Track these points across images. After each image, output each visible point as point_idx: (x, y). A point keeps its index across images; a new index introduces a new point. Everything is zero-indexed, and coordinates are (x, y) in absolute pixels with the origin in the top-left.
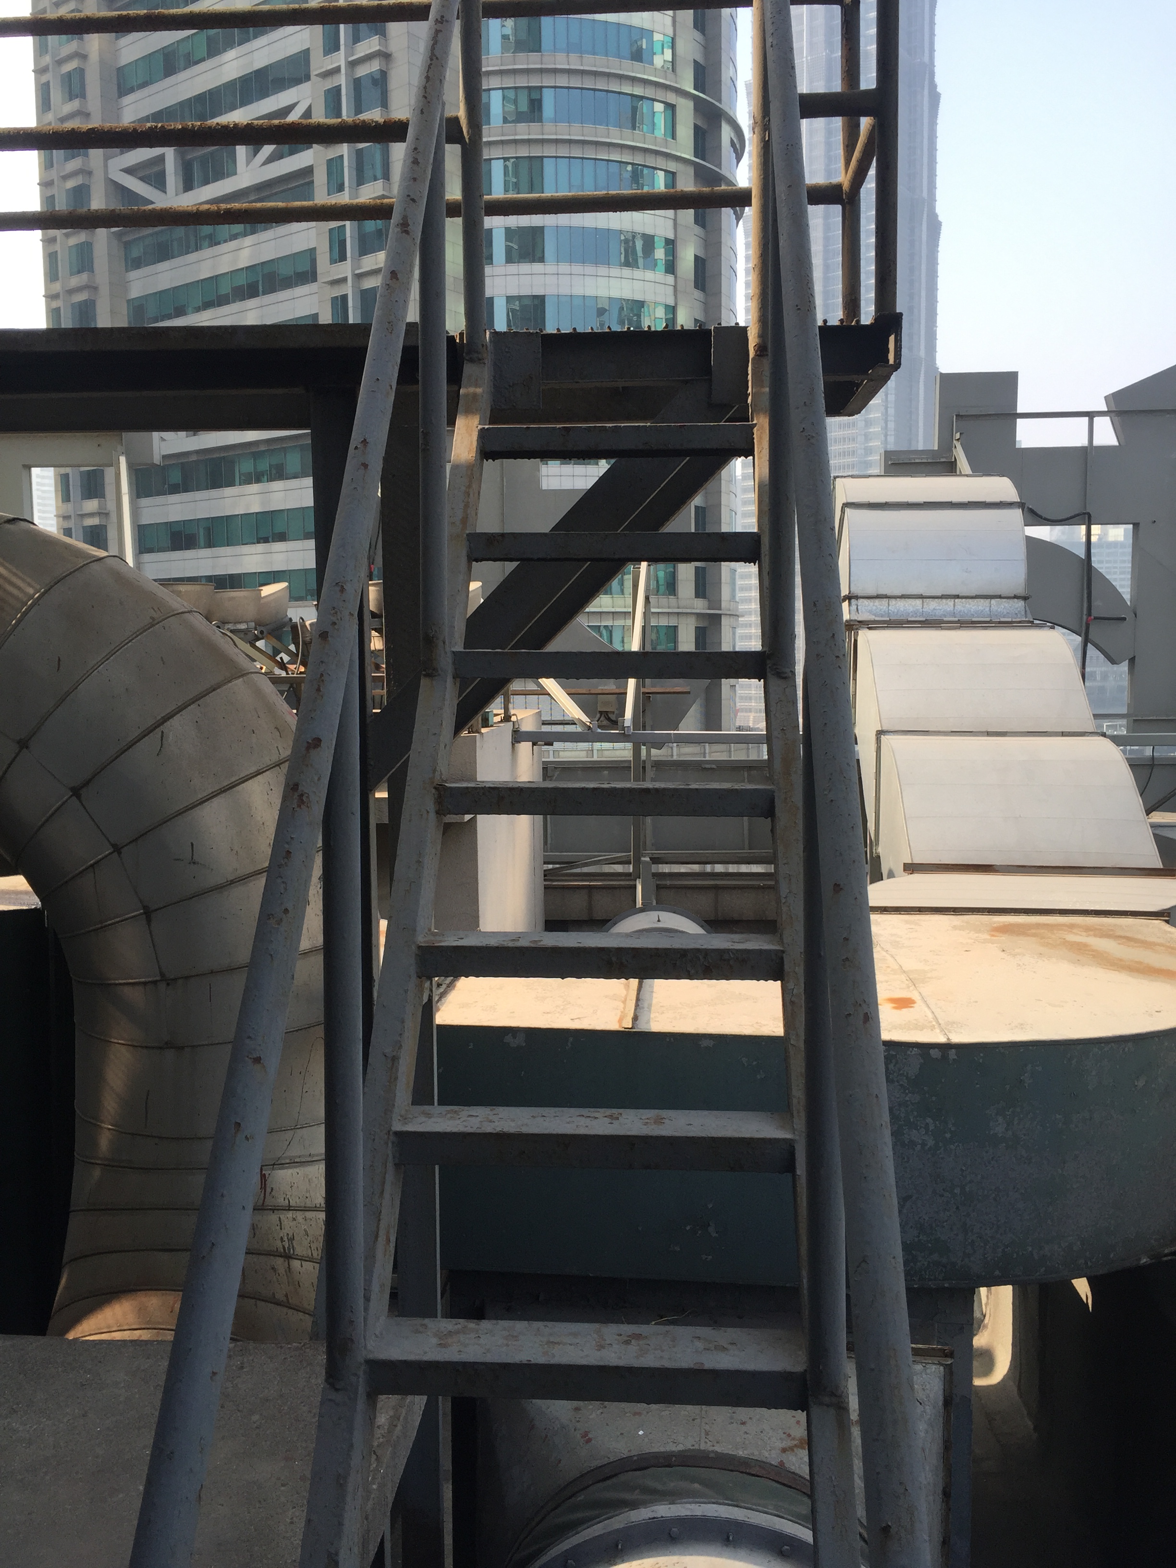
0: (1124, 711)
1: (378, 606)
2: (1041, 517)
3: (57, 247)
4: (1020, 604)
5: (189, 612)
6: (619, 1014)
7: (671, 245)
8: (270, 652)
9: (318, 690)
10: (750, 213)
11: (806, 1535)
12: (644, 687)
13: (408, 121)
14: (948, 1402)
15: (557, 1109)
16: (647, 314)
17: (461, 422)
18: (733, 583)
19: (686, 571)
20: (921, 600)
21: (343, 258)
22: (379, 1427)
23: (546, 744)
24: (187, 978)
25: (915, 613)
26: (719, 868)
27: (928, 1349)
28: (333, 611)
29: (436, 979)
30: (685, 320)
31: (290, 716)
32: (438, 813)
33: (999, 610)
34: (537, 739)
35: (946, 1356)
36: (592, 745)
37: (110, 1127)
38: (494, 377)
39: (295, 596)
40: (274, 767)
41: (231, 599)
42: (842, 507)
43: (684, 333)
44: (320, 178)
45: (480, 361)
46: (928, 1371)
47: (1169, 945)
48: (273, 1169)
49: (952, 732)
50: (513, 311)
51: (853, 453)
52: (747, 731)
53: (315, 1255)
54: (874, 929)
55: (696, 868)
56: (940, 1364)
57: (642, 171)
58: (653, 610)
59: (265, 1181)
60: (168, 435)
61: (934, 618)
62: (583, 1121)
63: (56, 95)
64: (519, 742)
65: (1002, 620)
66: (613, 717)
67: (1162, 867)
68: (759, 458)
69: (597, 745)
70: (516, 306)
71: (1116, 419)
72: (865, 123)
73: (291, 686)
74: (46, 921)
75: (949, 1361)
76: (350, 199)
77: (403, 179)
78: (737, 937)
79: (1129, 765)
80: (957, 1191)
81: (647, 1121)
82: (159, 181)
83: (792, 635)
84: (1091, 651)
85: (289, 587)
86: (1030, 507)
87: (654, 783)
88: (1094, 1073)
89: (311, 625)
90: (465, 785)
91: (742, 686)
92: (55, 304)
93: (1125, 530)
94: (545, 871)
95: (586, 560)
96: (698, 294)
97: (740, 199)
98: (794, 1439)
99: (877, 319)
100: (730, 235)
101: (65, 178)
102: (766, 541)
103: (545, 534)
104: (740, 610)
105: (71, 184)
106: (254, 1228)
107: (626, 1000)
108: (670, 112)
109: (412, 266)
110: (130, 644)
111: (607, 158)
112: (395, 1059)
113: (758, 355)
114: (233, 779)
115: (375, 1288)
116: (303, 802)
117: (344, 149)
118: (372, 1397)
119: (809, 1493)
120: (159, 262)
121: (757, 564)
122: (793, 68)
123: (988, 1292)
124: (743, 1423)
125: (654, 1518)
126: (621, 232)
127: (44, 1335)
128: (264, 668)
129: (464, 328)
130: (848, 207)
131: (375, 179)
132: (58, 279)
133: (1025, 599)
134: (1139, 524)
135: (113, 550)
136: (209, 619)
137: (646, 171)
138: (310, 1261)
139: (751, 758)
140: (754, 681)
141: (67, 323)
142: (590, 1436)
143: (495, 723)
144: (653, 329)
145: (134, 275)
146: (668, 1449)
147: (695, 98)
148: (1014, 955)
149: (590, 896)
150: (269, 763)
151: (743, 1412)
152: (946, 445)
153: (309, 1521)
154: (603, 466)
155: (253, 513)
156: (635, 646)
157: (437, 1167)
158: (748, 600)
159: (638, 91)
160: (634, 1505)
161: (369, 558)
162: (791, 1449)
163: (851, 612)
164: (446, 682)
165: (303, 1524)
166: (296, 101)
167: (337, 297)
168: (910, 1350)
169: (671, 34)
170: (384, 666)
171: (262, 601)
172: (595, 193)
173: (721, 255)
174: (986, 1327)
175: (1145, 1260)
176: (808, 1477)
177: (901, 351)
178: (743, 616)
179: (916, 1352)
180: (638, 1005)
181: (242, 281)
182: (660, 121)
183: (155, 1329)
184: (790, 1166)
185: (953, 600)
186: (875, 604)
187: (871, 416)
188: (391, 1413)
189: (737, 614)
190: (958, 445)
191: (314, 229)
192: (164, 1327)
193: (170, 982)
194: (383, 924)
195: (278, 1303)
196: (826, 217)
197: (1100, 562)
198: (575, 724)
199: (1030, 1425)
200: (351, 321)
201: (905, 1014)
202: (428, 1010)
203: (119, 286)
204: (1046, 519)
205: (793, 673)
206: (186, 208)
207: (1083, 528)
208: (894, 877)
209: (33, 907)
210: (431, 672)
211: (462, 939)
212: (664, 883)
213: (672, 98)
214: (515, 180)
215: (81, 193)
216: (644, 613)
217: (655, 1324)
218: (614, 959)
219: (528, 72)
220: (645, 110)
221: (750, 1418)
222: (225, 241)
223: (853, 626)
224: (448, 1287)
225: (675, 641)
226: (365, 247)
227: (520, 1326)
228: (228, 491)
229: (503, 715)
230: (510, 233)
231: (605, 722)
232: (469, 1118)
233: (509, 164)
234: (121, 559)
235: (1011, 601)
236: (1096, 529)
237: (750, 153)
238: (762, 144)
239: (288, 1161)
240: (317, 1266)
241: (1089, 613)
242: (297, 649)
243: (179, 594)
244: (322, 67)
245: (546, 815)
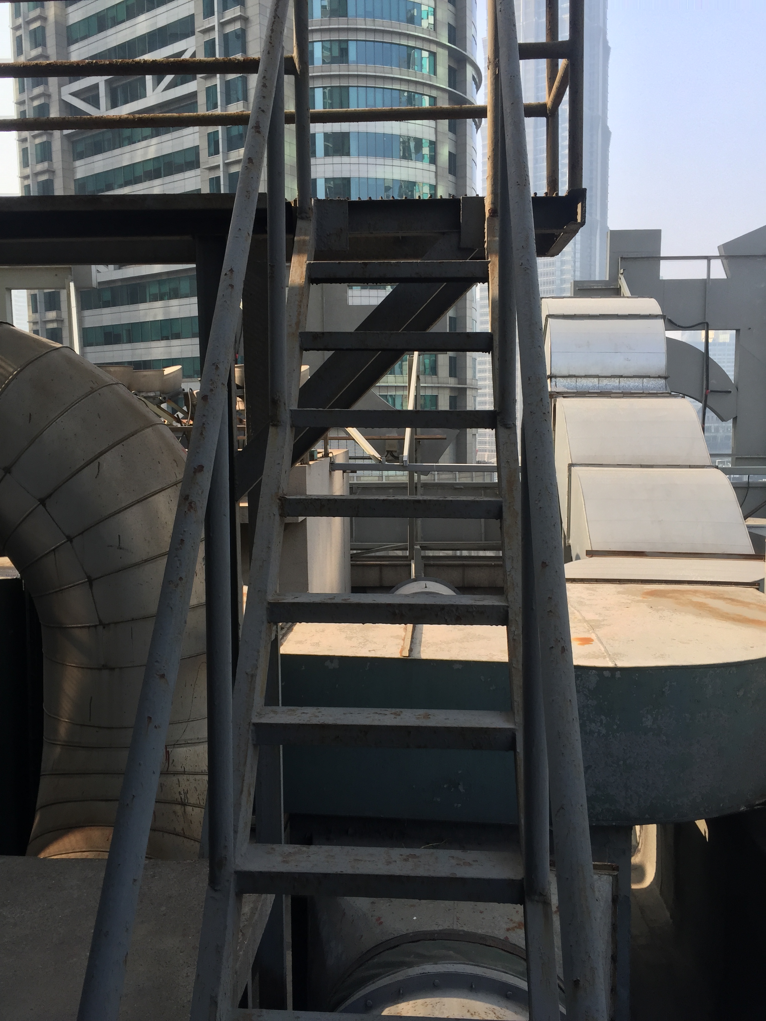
0: (730, 452)
1: (241, 381)
2: (676, 325)
3: (28, 145)
4: (663, 381)
5: (116, 384)
6: (400, 647)
7: (433, 145)
8: (170, 411)
9: (202, 434)
10: (486, 123)
11: (523, 985)
12: (416, 435)
13: (259, 59)
14: (615, 900)
15: (359, 709)
16: (417, 190)
17: (295, 259)
18: (474, 368)
19: (443, 359)
20: (597, 379)
21: (217, 152)
22: (243, 914)
23: (351, 472)
24: (116, 623)
25: (594, 387)
26: (465, 553)
27: (602, 865)
28: (211, 382)
29: (280, 624)
30: (442, 193)
31: (184, 452)
32: (282, 515)
33: (648, 386)
34: (347, 468)
35: (614, 870)
36: (382, 473)
37: (66, 720)
38: (317, 229)
39: (186, 375)
40: (173, 486)
41: (145, 376)
42: (546, 318)
43: (442, 200)
44: (202, 99)
45: (308, 218)
46: (602, 879)
47: (759, 604)
48: (174, 747)
49: (618, 465)
50: (329, 188)
51: (553, 282)
52: (484, 464)
53: (202, 804)
54: (568, 594)
55: (450, 553)
56: (609, 875)
57: (414, 96)
58: (422, 385)
59: (169, 755)
60: (101, 268)
61: (606, 391)
62: (377, 717)
63: (26, 44)
64: (334, 470)
65: (651, 392)
66: (396, 454)
67: (754, 553)
68: (492, 283)
69: (385, 473)
70: (332, 184)
71: (725, 261)
72: (562, 63)
73: (184, 434)
74: (24, 586)
75: (616, 873)
76: (221, 112)
77: (256, 97)
78: (477, 597)
79: (734, 487)
80: (621, 763)
81: (419, 716)
82: (94, 101)
83: (514, 400)
84: (709, 413)
85: (182, 369)
86: (669, 318)
87: (423, 497)
88: (710, 687)
89: (197, 393)
90: (298, 497)
91: (481, 435)
92: (26, 182)
93: (731, 335)
94: (351, 554)
95: (378, 350)
96: (451, 177)
97: (480, 113)
98: (514, 923)
99: (570, 192)
100: (472, 139)
101: (33, 99)
102: (496, 338)
103: (351, 333)
104: (478, 385)
105: (36, 103)
106: (161, 786)
107: (405, 638)
108: (432, 58)
109: (262, 154)
110: (78, 404)
111: (391, 87)
112: (253, 676)
113: (491, 216)
114: (146, 494)
115: (241, 825)
116: (192, 507)
117: (217, 80)
118: (239, 895)
119: (526, 958)
120: (95, 155)
121: (491, 353)
122: (515, 25)
123: (640, 828)
124: (481, 912)
125: (424, 973)
126: (400, 136)
127: (24, 855)
128: (166, 421)
129: (297, 197)
130: (550, 119)
131: (238, 101)
132: (28, 166)
133: (666, 378)
134: (740, 330)
135: (66, 343)
136: (129, 388)
137: (416, 96)
138: (199, 807)
139: (486, 482)
140: (488, 430)
141: (34, 192)
142: (382, 920)
143: (318, 458)
144: (422, 198)
145: (78, 163)
146: (432, 929)
147: (449, 48)
148: (658, 610)
149: (381, 572)
150: (170, 483)
151: (481, 905)
152: (614, 277)
153: (198, 976)
154: (389, 289)
155: (159, 320)
156: (410, 407)
157: (281, 746)
158: (484, 379)
159: (411, 43)
160: (410, 965)
161: (235, 348)
162: (513, 929)
163: (552, 386)
164: (286, 429)
165: (194, 978)
166: (186, 49)
167: (213, 178)
168: (592, 867)
169: (433, 6)
170: (245, 420)
171: (165, 378)
172: (384, 108)
173: (466, 152)
174: (639, 851)
175: (743, 809)
176: (524, 947)
177: (585, 213)
178: (481, 389)
179: (595, 867)
180: (413, 642)
181: (150, 167)
182: (426, 63)
183: (97, 851)
184: (512, 746)
185: (618, 379)
186: (568, 381)
187: (564, 258)
188: (252, 905)
189: (477, 387)
190: (622, 277)
191: (198, 133)
192: (102, 850)
193: (105, 626)
194: (245, 589)
195: (177, 835)
196: (536, 127)
197: (715, 355)
198: (371, 459)
199: (668, 914)
200: (222, 192)
201: (587, 648)
202: (275, 645)
203: (69, 170)
204: (679, 326)
205: (515, 425)
206: (112, 117)
207: (703, 332)
208: (579, 559)
209: (15, 577)
210: (276, 423)
211: (297, 598)
212: (429, 562)
213: (434, 48)
214: (330, 102)
215: (44, 108)
216: (416, 387)
217: (424, 848)
218: (397, 611)
219: (339, 30)
220: (416, 56)
221: (486, 909)
222: (139, 141)
223: (554, 395)
224: (288, 825)
225: (436, 405)
226: (232, 145)
227: (336, 849)
228: (142, 306)
229: (323, 453)
230: (327, 136)
231: (391, 458)
232: (303, 715)
233: (327, 91)
234: (72, 349)
235: (656, 379)
236: (711, 333)
237: (485, 85)
238: (494, 76)
239: (183, 742)
240: (203, 810)
241: (707, 388)
242: (188, 409)
243: (109, 372)
244: (203, 26)
245: (352, 517)
